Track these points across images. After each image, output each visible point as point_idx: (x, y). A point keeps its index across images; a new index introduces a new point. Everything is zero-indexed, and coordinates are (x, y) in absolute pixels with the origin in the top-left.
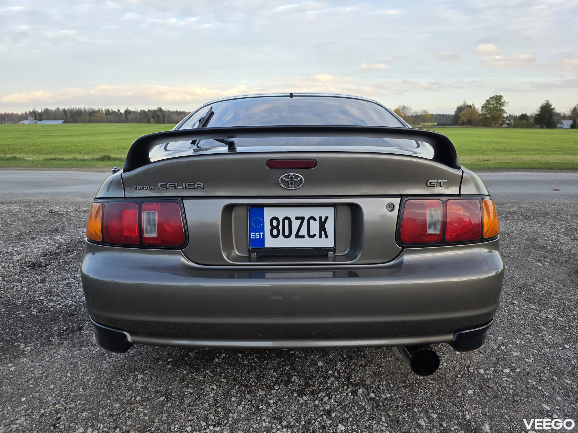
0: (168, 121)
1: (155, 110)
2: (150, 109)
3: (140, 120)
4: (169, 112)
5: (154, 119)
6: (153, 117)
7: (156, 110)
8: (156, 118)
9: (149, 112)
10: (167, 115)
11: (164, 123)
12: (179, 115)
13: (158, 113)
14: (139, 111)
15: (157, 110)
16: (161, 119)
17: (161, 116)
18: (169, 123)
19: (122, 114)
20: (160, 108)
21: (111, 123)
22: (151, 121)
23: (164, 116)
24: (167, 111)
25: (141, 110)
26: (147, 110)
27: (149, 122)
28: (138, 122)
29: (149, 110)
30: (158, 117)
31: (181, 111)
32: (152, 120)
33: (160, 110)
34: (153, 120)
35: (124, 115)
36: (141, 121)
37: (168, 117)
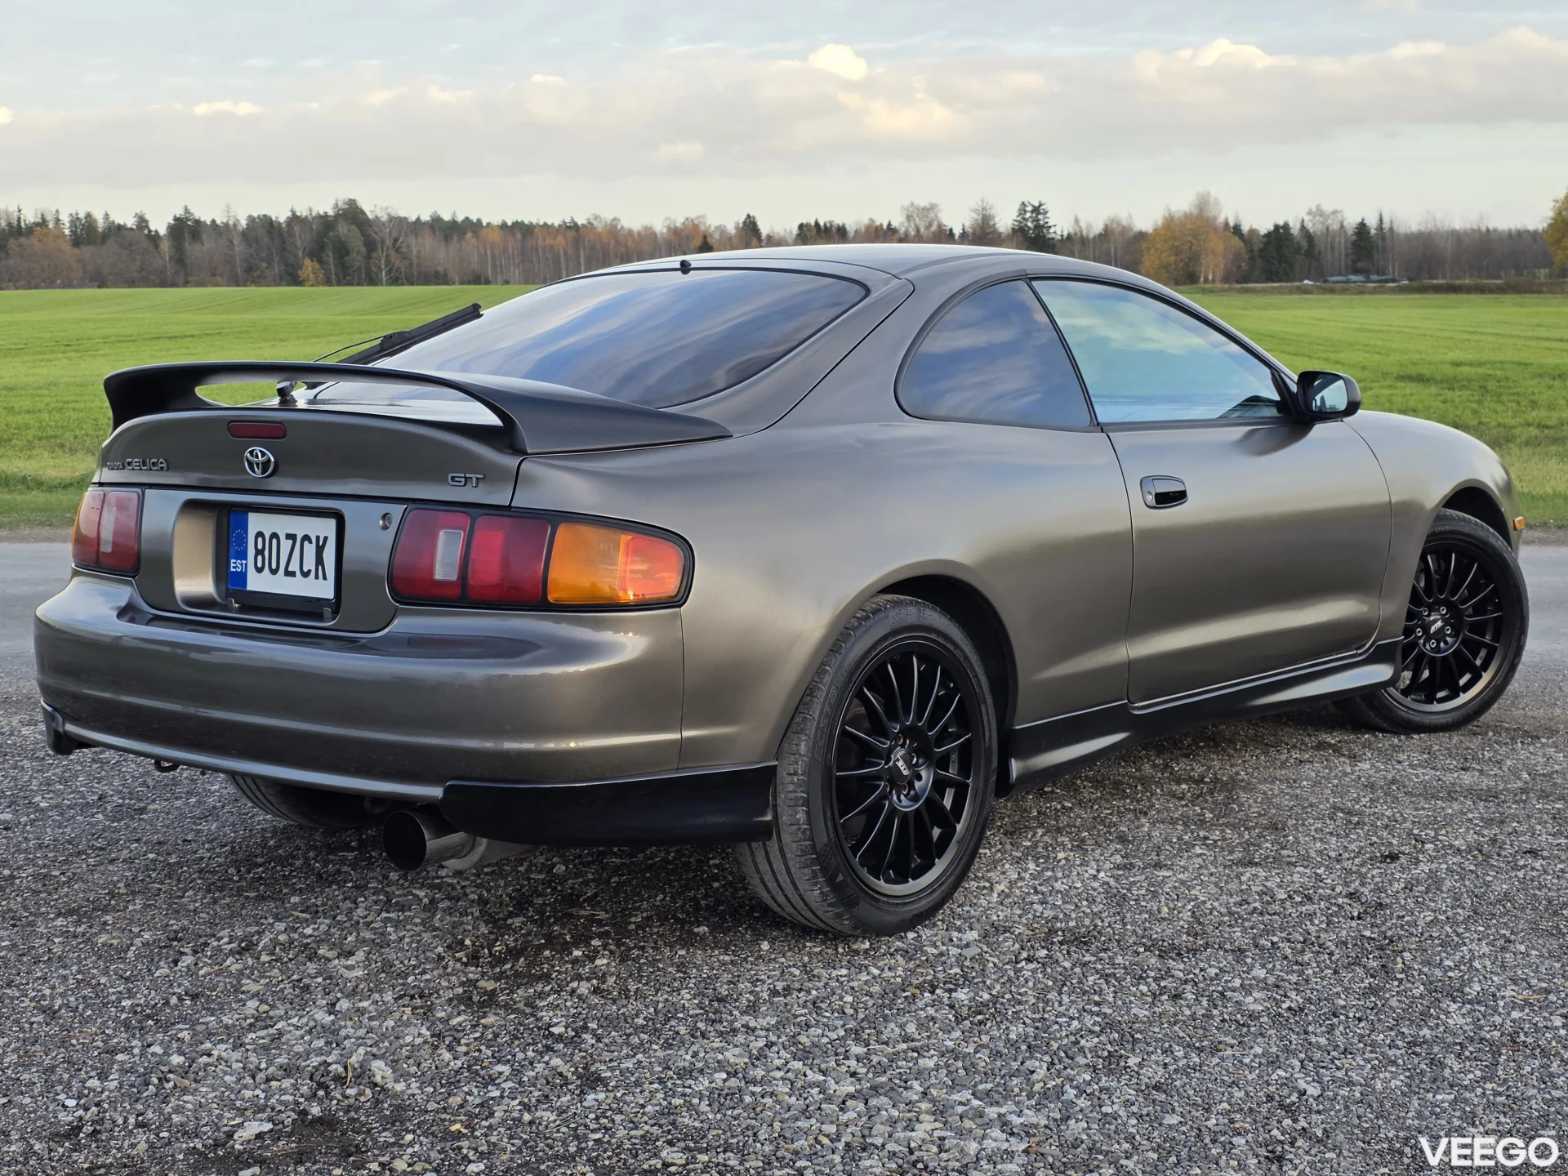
0: (389, 272)
1: (324, 218)
2: (302, 211)
3: (249, 269)
4: (399, 222)
5: (321, 261)
6: (316, 253)
7: (331, 213)
8: (330, 256)
9: (297, 229)
10: (389, 243)
11: (372, 281)
12: (447, 238)
13: (343, 229)
14: (243, 223)
15: (337, 216)
16: (356, 259)
17: (357, 243)
18: (395, 281)
19: (154, 238)
20: (352, 203)
21: (102, 285)
22: (302, 274)
23: (371, 245)
24: (384, 218)
25: (251, 219)
26: (281, 215)
27: (293, 278)
28: (237, 283)
29: (294, 219)
30: (342, 251)
31: (460, 218)
32: (309, 267)
33: (352, 213)
34: (317, 266)
35: (165, 246)
36: (248, 274)
37: (392, 252)
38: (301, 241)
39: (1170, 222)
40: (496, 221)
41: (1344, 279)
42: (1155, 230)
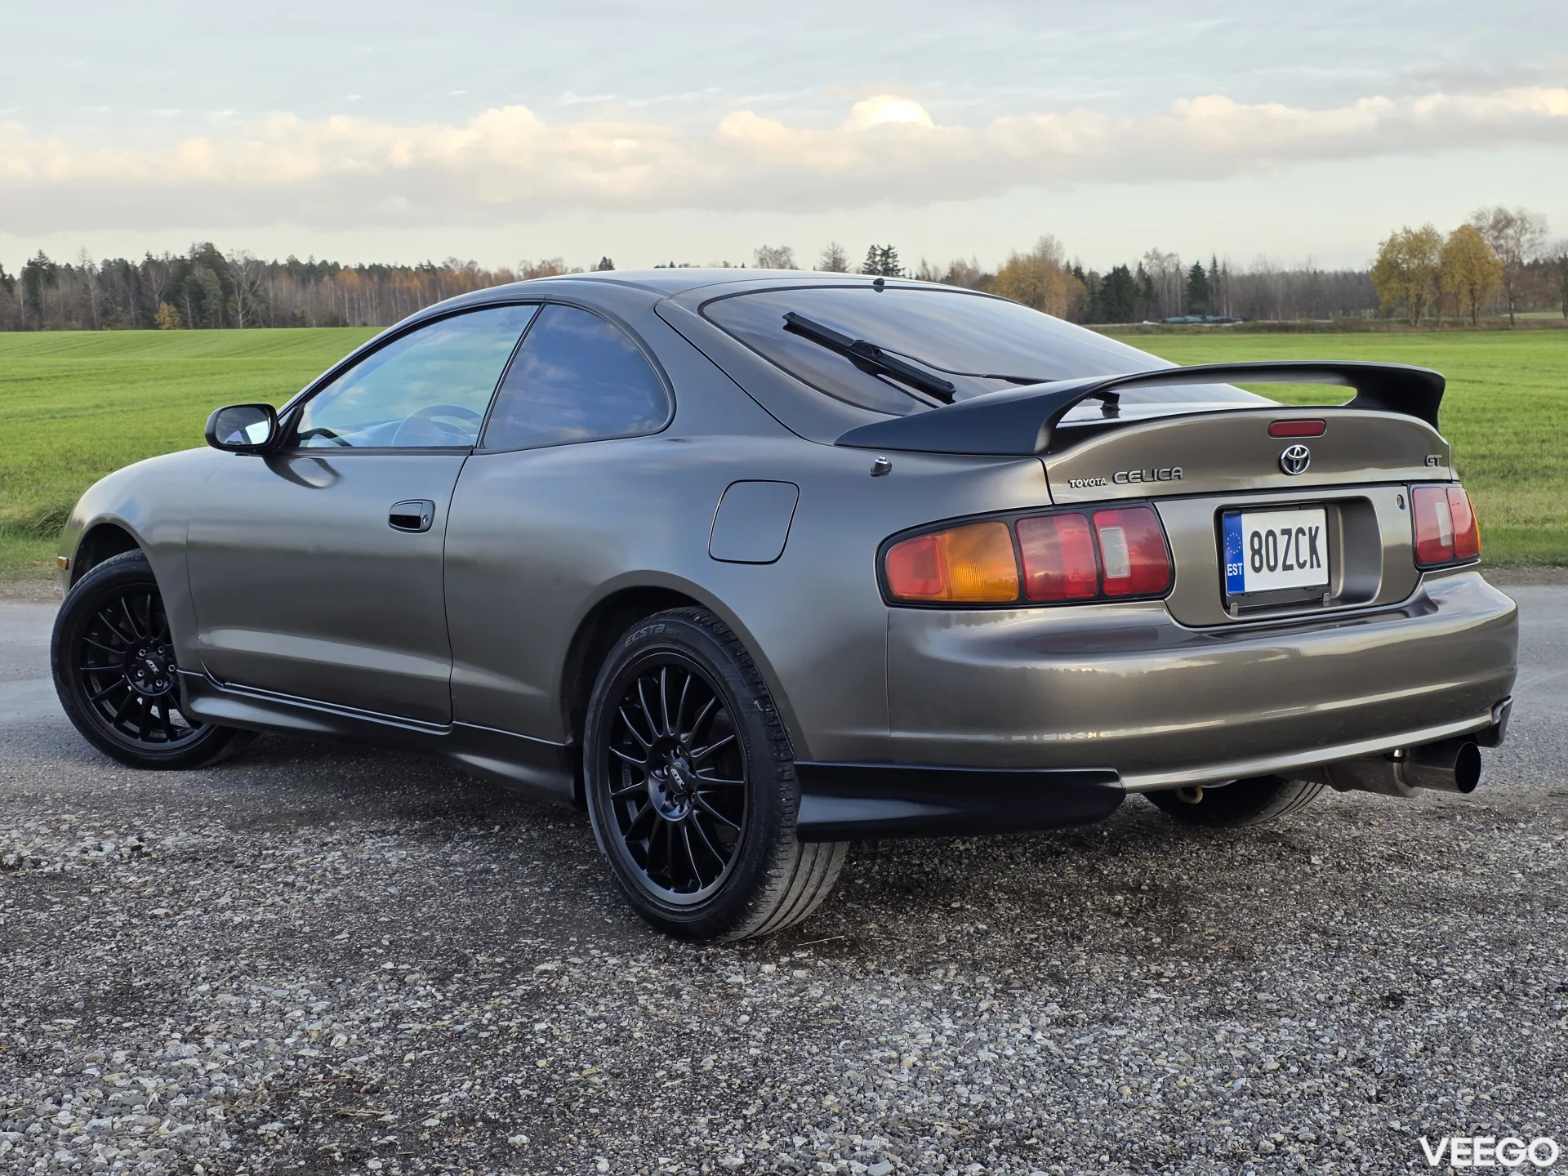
0: (245, 316)
1: (181, 262)
2: (158, 255)
3: (105, 313)
5: (177, 305)
6: (172, 297)
7: (188, 257)
8: (187, 301)
9: (152, 273)
10: (245, 286)
11: (229, 324)
12: (304, 282)
13: (199, 273)
14: (99, 267)
15: (193, 260)
16: (213, 303)
17: (213, 287)
18: (252, 324)
19: (8, 282)
20: (209, 247)
22: (159, 318)
23: (228, 289)
24: (241, 262)
25: (107, 263)
26: (137, 260)
27: (149, 321)
29: (150, 263)
30: (199, 294)
31: (317, 262)
32: (165, 310)
33: (209, 257)
34: (173, 309)
35: (20, 290)
36: (103, 318)
37: (249, 296)
38: (156, 284)
39: (1014, 264)
40: (354, 265)
41: (1182, 319)
42: (1001, 273)
